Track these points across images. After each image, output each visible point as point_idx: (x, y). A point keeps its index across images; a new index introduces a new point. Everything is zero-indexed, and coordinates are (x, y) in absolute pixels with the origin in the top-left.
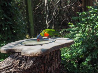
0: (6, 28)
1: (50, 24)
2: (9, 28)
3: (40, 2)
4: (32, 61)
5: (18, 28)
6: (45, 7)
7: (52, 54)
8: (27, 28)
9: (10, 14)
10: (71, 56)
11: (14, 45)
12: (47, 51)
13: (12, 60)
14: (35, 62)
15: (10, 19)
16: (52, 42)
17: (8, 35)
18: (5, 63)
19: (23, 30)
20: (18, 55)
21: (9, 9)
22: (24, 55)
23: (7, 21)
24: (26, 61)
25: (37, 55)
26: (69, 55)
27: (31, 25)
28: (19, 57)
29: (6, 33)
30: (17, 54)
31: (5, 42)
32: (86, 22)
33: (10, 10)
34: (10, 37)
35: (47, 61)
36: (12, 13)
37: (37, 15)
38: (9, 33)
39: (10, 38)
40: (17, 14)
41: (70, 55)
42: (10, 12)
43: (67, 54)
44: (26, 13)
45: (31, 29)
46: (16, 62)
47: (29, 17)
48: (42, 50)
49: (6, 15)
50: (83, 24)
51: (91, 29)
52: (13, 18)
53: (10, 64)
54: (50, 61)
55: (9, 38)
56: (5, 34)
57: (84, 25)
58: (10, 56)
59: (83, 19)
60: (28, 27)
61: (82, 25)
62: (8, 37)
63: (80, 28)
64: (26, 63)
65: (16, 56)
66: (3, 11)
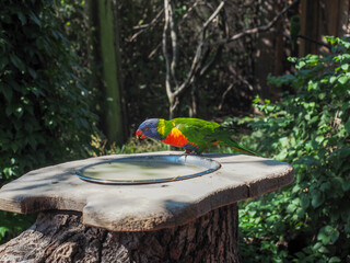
0: (20, 110)
1: (180, 96)
2: (31, 111)
3: (145, 16)
4: (123, 249)
5: (64, 110)
6: (164, 35)
7: (204, 223)
8: (96, 112)
9: (36, 55)
10: (263, 222)
11: (50, 181)
12: (190, 209)
13: (44, 243)
14: (136, 253)
15: (34, 75)
16: (205, 173)
17: (26, 134)
18: (15, 254)
19: (83, 116)
20: (68, 221)
21: (34, 35)
22: (92, 222)
23: (23, 81)
24: (101, 248)
25: (147, 226)
26: (255, 217)
27: (111, 99)
28: (73, 229)
29: (17, 129)
30: (66, 217)
31: (13, 161)
32: (322, 96)
33: (34, 40)
34: (34, 145)
35: (185, 249)
36: (41, 51)
37: (133, 63)
38: (29, 128)
39: (34, 148)
40: (61, 58)
41: (258, 220)
42: (36, 48)
43: (247, 214)
44: (93, 54)
45: (110, 113)
46: (61, 251)
47: (101, 70)
48: (169, 205)
49: (20, 61)
50: (308, 101)
51: (338, 121)
52: (46, 72)
53: (34, 256)
54: (197, 249)
55: (28, 147)
56: (14, 131)
57: (312, 105)
58: (34, 226)
59: (311, 82)
60: (98, 107)
61: (306, 105)
62: (27, 141)
63: (296, 115)
64: (101, 255)
65: (61, 226)
66: (10, 45)
